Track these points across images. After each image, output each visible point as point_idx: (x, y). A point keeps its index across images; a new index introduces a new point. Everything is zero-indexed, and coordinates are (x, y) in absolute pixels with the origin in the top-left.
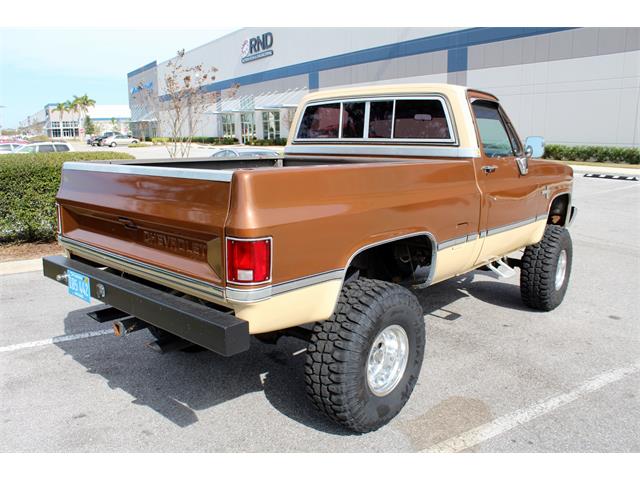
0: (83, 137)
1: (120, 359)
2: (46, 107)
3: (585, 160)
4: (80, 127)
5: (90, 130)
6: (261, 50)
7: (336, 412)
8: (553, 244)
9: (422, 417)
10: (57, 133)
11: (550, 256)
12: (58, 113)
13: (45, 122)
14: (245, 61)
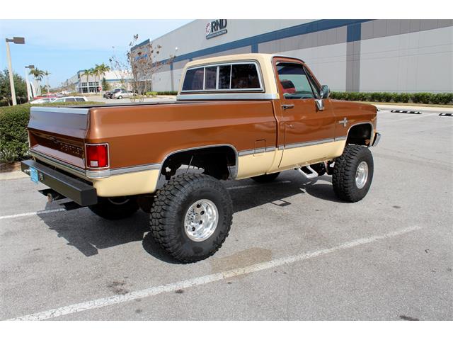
0: (102, 93)
1: (71, 223)
2: (79, 72)
3: (446, 104)
4: (100, 86)
5: (106, 87)
6: (219, 30)
7: (165, 248)
8: (353, 157)
9: (228, 257)
10: (85, 90)
11: (350, 165)
12: (85, 76)
13: (77, 83)
14: (208, 38)
